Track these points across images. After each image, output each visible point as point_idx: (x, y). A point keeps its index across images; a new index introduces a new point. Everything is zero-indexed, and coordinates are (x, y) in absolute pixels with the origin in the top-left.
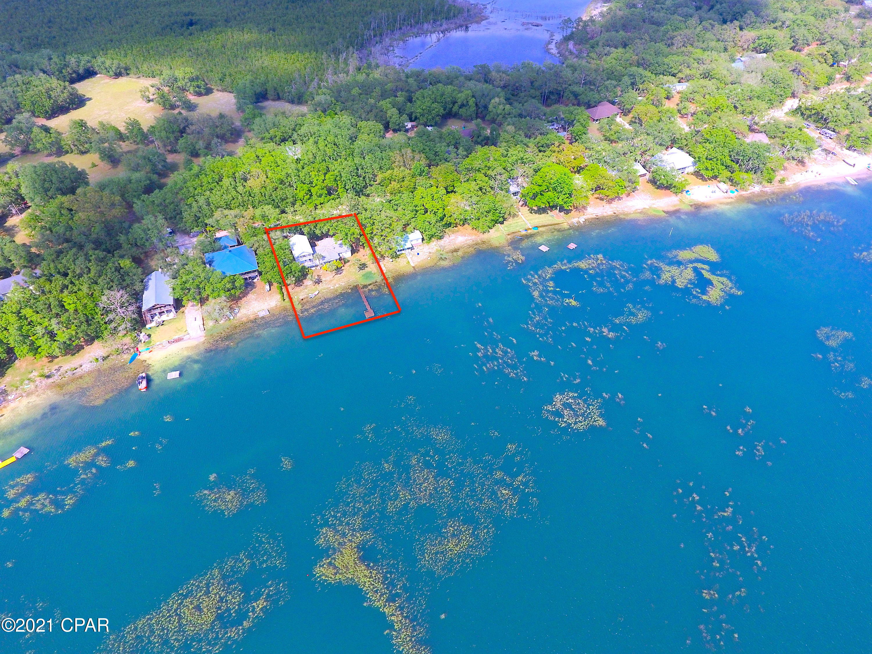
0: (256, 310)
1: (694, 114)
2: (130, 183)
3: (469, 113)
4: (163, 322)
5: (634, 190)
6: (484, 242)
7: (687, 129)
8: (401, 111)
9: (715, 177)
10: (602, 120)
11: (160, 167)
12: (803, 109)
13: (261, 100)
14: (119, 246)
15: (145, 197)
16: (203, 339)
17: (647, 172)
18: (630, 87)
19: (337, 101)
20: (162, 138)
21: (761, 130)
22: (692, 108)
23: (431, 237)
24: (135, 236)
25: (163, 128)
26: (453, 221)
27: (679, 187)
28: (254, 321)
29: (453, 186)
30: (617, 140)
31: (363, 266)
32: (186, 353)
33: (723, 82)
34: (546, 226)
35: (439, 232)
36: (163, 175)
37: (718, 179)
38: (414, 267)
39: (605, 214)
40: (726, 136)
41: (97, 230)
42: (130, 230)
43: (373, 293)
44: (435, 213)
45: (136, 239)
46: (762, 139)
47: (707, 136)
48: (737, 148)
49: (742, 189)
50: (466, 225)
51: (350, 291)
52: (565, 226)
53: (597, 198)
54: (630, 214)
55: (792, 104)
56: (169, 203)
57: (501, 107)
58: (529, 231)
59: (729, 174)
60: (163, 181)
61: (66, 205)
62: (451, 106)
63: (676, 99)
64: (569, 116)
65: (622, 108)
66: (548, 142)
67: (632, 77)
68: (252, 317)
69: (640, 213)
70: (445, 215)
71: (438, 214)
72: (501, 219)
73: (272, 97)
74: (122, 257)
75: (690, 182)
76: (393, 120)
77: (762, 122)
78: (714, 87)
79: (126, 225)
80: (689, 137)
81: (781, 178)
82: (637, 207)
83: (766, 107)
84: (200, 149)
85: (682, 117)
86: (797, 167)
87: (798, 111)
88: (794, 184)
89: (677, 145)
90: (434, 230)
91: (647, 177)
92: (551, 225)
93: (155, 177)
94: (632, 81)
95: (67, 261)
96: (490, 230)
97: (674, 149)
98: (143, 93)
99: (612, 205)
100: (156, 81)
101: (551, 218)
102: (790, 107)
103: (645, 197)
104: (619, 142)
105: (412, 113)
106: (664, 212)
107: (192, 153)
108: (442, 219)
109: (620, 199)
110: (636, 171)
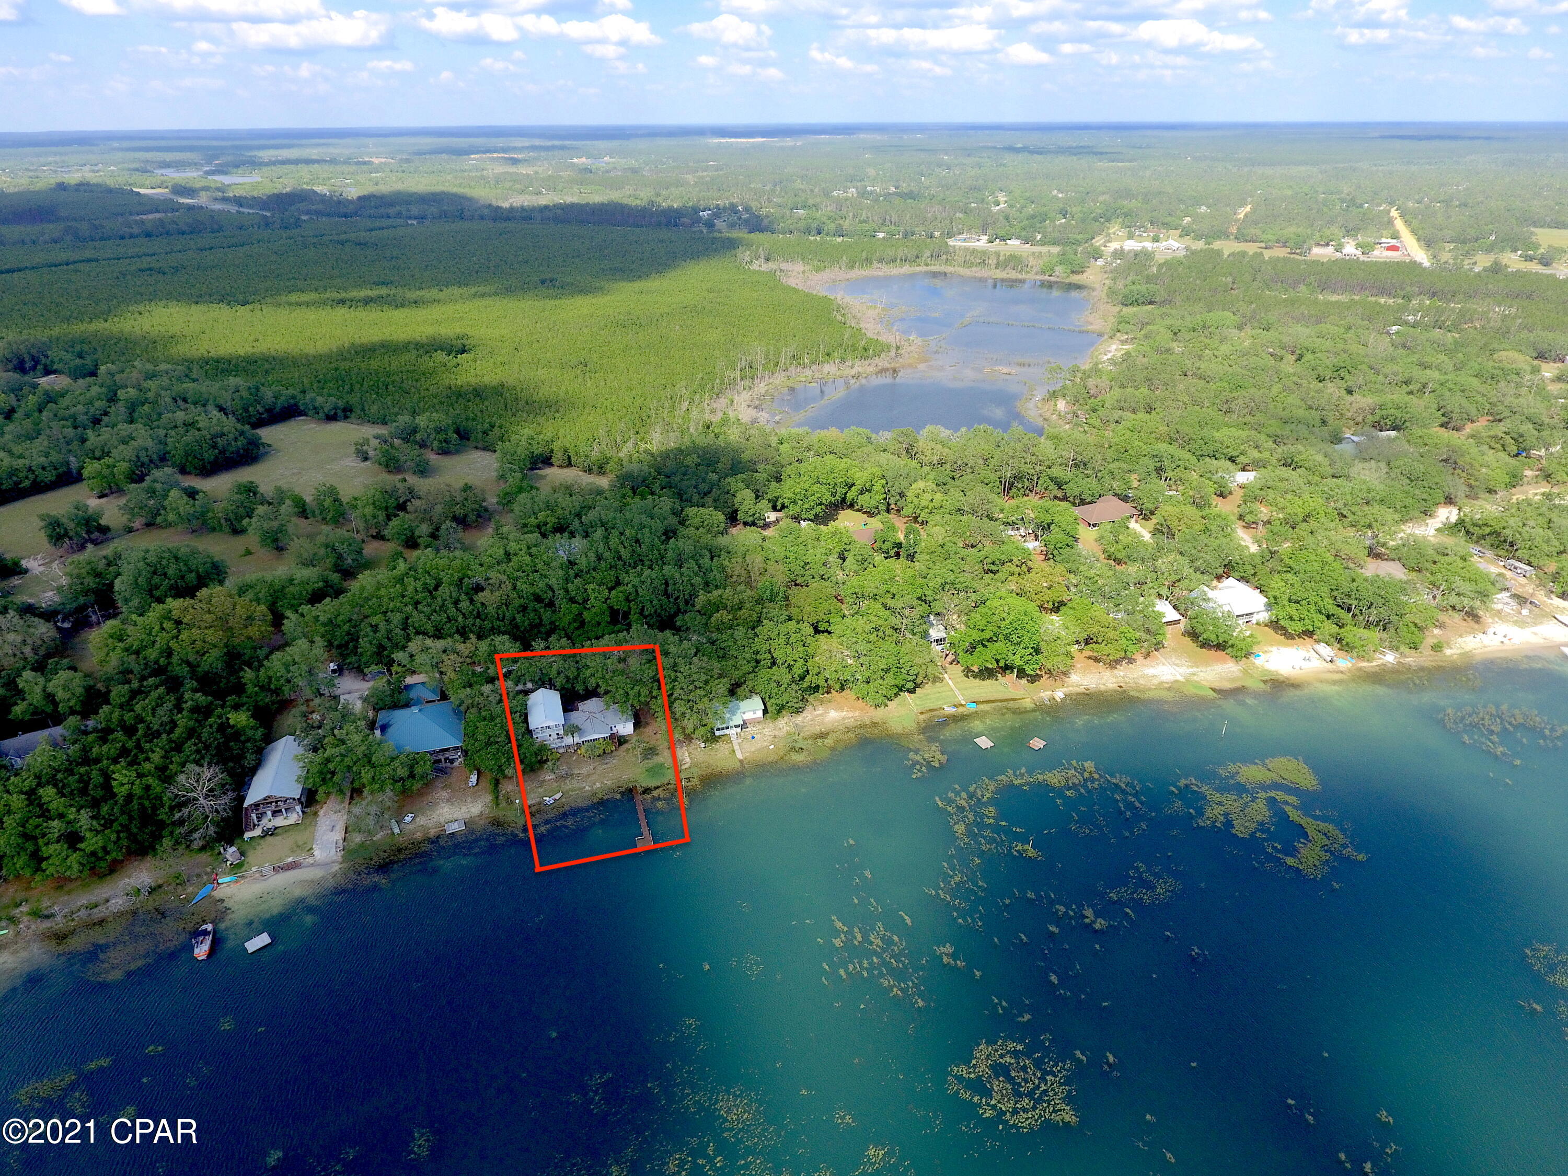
0: (442, 820)
1: (1269, 523)
2: (292, 584)
3: (873, 503)
4: (276, 828)
5: (1159, 646)
6: (875, 724)
7: (1254, 549)
8: (760, 494)
9: (1309, 634)
10: (1102, 526)
11: (350, 561)
12: (1468, 525)
13: (540, 465)
14: (240, 689)
15: (305, 609)
16: (336, 868)
17: (1181, 617)
18: (1154, 474)
19: (659, 474)
20: (365, 516)
21: (1393, 556)
22: (1264, 511)
23: (780, 709)
24: (271, 673)
25: (371, 501)
26: (821, 682)
27: (1240, 646)
28: (435, 841)
29: (828, 622)
30: (1127, 560)
31: (651, 752)
32: (298, 892)
33: (1317, 473)
34: (993, 701)
35: (795, 700)
36: (348, 574)
37: (1315, 637)
38: (741, 761)
39: (1102, 687)
40: (1324, 563)
41: (213, 660)
42: (265, 662)
43: (660, 804)
44: (790, 667)
45: (270, 678)
46: (1394, 571)
47: (1291, 563)
48: (1346, 586)
49: (1361, 658)
50: (847, 692)
51: (618, 797)
52: (1028, 703)
53: (1089, 658)
54: (1150, 689)
55: (1446, 514)
56: (342, 621)
57: (928, 496)
58: (961, 709)
59: (1335, 629)
60: (345, 584)
61: (175, 614)
62: (844, 491)
63: (1238, 495)
64: (1042, 515)
65: (1139, 508)
66: (1003, 557)
67: (1157, 460)
68: (433, 833)
69: (1169, 689)
70: (808, 671)
71: (794, 670)
72: (910, 685)
73: (558, 463)
74: (236, 707)
75: (1259, 640)
76: (743, 508)
77: (1392, 543)
78: (1301, 481)
79: (261, 653)
80: (1258, 561)
81: (1435, 641)
82: (1164, 678)
83: (1397, 517)
84: (420, 537)
85: (1248, 526)
86: (1465, 624)
87: (1460, 527)
88: (1460, 654)
89: (1237, 575)
90: (786, 697)
91: (1181, 626)
92: (1001, 701)
93: (335, 577)
94: (1158, 465)
95: (144, 709)
96: (889, 703)
97: (1231, 581)
98: (359, 447)
99: (1116, 671)
100: (382, 431)
101: (1002, 688)
102: (1445, 520)
103: (1177, 662)
104: (1129, 563)
105: (777, 498)
106: (1214, 690)
107: (406, 542)
108: (802, 678)
109: (1131, 661)
110: (1161, 615)
